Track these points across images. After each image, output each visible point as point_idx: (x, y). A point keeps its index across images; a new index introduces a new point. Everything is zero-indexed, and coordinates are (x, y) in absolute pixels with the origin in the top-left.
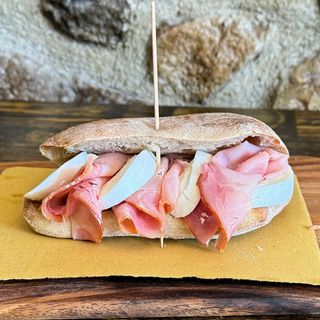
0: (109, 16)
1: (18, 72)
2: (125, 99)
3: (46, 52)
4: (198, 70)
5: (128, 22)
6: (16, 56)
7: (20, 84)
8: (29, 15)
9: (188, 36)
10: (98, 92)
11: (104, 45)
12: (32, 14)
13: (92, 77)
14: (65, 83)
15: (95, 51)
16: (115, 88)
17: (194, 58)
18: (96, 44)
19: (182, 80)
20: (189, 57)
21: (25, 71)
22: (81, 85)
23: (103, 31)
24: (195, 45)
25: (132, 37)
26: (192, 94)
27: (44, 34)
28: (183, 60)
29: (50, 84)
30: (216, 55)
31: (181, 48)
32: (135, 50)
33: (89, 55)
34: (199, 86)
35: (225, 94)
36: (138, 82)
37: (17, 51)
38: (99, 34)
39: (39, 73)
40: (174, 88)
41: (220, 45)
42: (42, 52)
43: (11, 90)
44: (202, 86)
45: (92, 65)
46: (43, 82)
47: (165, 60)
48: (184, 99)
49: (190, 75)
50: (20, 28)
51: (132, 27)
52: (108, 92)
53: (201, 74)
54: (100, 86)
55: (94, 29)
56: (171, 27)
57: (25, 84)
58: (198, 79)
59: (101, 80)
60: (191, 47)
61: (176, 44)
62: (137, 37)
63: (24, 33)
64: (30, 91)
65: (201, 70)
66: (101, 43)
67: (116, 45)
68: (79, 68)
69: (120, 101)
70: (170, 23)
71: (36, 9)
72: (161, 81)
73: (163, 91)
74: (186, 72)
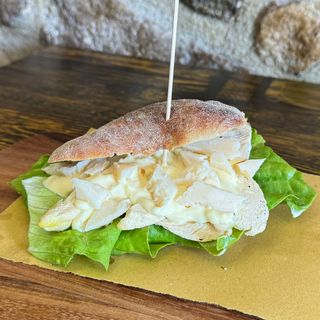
1: (147, 34)
2: (231, 65)
4: (298, 46)
6: (147, 21)
7: (147, 45)
9: (292, 17)
10: (210, 57)
11: (219, 18)
13: (206, 44)
14: (184, 46)
15: (211, 23)
16: (224, 55)
17: (296, 35)
18: (212, 16)
19: (283, 53)
20: (292, 35)
21: (152, 35)
22: (196, 50)
23: (220, 6)
24: (298, 24)
25: (244, 13)
26: (289, 66)
28: (285, 37)
30: (316, 34)
31: (285, 26)
32: (245, 24)
33: (205, 26)
34: (297, 60)
36: (244, 52)
37: (148, 16)
38: (216, 8)
39: (163, 37)
40: (275, 60)
43: (140, 49)
44: (299, 61)
45: (208, 34)
46: (165, 45)
47: (270, 35)
48: (282, 70)
49: (290, 49)
51: (244, 5)
52: (218, 58)
53: (300, 51)
54: (212, 52)
55: (212, 4)
56: (278, 8)
57: (151, 45)
58: (296, 54)
59: (213, 47)
60: (295, 26)
61: (281, 22)
62: (248, 14)
63: (155, 3)
64: (155, 51)
65: (301, 46)
66: (216, 16)
67: (229, 19)
68: (196, 36)
69: (228, 67)
70: (278, 4)
72: (264, 53)
73: (264, 62)
74: (287, 47)
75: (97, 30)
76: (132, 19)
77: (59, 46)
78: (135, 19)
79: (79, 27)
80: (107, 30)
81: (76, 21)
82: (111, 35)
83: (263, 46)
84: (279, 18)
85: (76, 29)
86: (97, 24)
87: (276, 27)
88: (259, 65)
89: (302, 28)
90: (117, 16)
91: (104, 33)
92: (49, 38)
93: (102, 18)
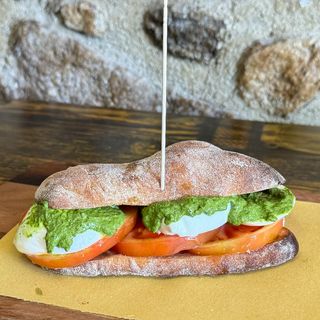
0: (205, 35)
1: (119, 83)
2: (213, 110)
3: (145, 65)
4: (285, 87)
5: (223, 40)
6: (118, 68)
7: (121, 93)
8: (132, 31)
9: (279, 56)
10: (190, 104)
11: (198, 61)
12: (135, 31)
13: (185, 89)
15: (189, 66)
16: (205, 100)
17: (283, 75)
18: (191, 60)
19: (269, 95)
20: (278, 75)
21: (125, 82)
22: (174, 96)
23: (199, 48)
24: (284, 63)
25: (225, 55)
26: (276, 108)
27: (145, 49)
28: (271, 78)
29: (146, 94)
30: (304, 74)
31: (271, 66)
32: (227, 66)
33: (183, 70)
34: (284, 101)
35: (309, 110)
36: (226, 95)
37: (119, 63)
38: (194, 51)
39: (137, 84)
40: (260, 103)
41: (308, 65)
42: (142, 65)
43: (112, 99)
44: (287, 102)
45: (186, 79)
46: (140, 93)
47: (255, 76)
48: (269, 113)
49: (276, 91)
50: (124, 43)
51: (226, 45)
52: (198, 103)
53: (288, 92)
54: (191, 97)
55: (191, 47)
56: (264, 47)
57: (124, 94)
58: (284, 95)
59: (192, 92)
60: (281, 66)
61: (267, 62)
62: (230, 55)
63: (127, 48)
64: (129, 100)
65: (288, 87)
66: (195, 59)
67: (209, 61)
68: (173, 81)
69: (209, 112)
70: (263, 43)
71: (139, 26)
72: (248, 96)
73: (249, 105)
74: (273, 88)
75: (62, 80)
76: (102, 67)
77: (20, 100)
78: (105, 66)
79: (42, 78)
80: (74, 79)
81: (38, 71)
82: (78, 85)
83: (247, 89)
84: (264, 58)
85: (38, 80)
86: (62, 74)
87: (261, 68)
88: (243, 109)
89: (289, 67)
90: (85, 64)
91: (70, 84)
92: (7, 91)
93: (68, 66)
